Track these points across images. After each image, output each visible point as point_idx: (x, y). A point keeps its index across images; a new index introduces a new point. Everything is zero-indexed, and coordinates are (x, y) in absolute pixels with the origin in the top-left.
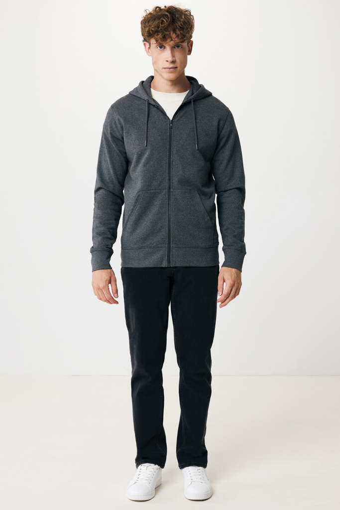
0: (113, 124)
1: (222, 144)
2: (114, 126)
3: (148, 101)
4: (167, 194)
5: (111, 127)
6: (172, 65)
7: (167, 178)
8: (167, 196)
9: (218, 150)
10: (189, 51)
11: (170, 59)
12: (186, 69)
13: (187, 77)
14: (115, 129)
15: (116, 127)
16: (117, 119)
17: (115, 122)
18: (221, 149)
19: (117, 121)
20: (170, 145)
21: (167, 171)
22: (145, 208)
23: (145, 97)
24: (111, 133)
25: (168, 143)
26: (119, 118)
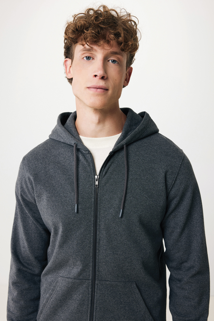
0: (23, 183)
1: (173, 206)
2: (25, 187)
3: (76, 146)
4: (90, 287)
5: (22, 187)
6: (102, 83)
7: (91, 264)
8: (90, 290)
9: (168, 213)
10: (126, 80)
11: (100, 73)
12: (120, 100)
13: (122, 109)
14: (26, 190)
15: (27, 187)
16: (27, 176)
17: (25, 181)
18: (172, 212)
19: (27, 180)
20: (96, 217)
21: (91, 255)
22: (60, 300)
23: (72, 142)
24: (21, 195)
25: (92, 213)
26: (30, 175)
